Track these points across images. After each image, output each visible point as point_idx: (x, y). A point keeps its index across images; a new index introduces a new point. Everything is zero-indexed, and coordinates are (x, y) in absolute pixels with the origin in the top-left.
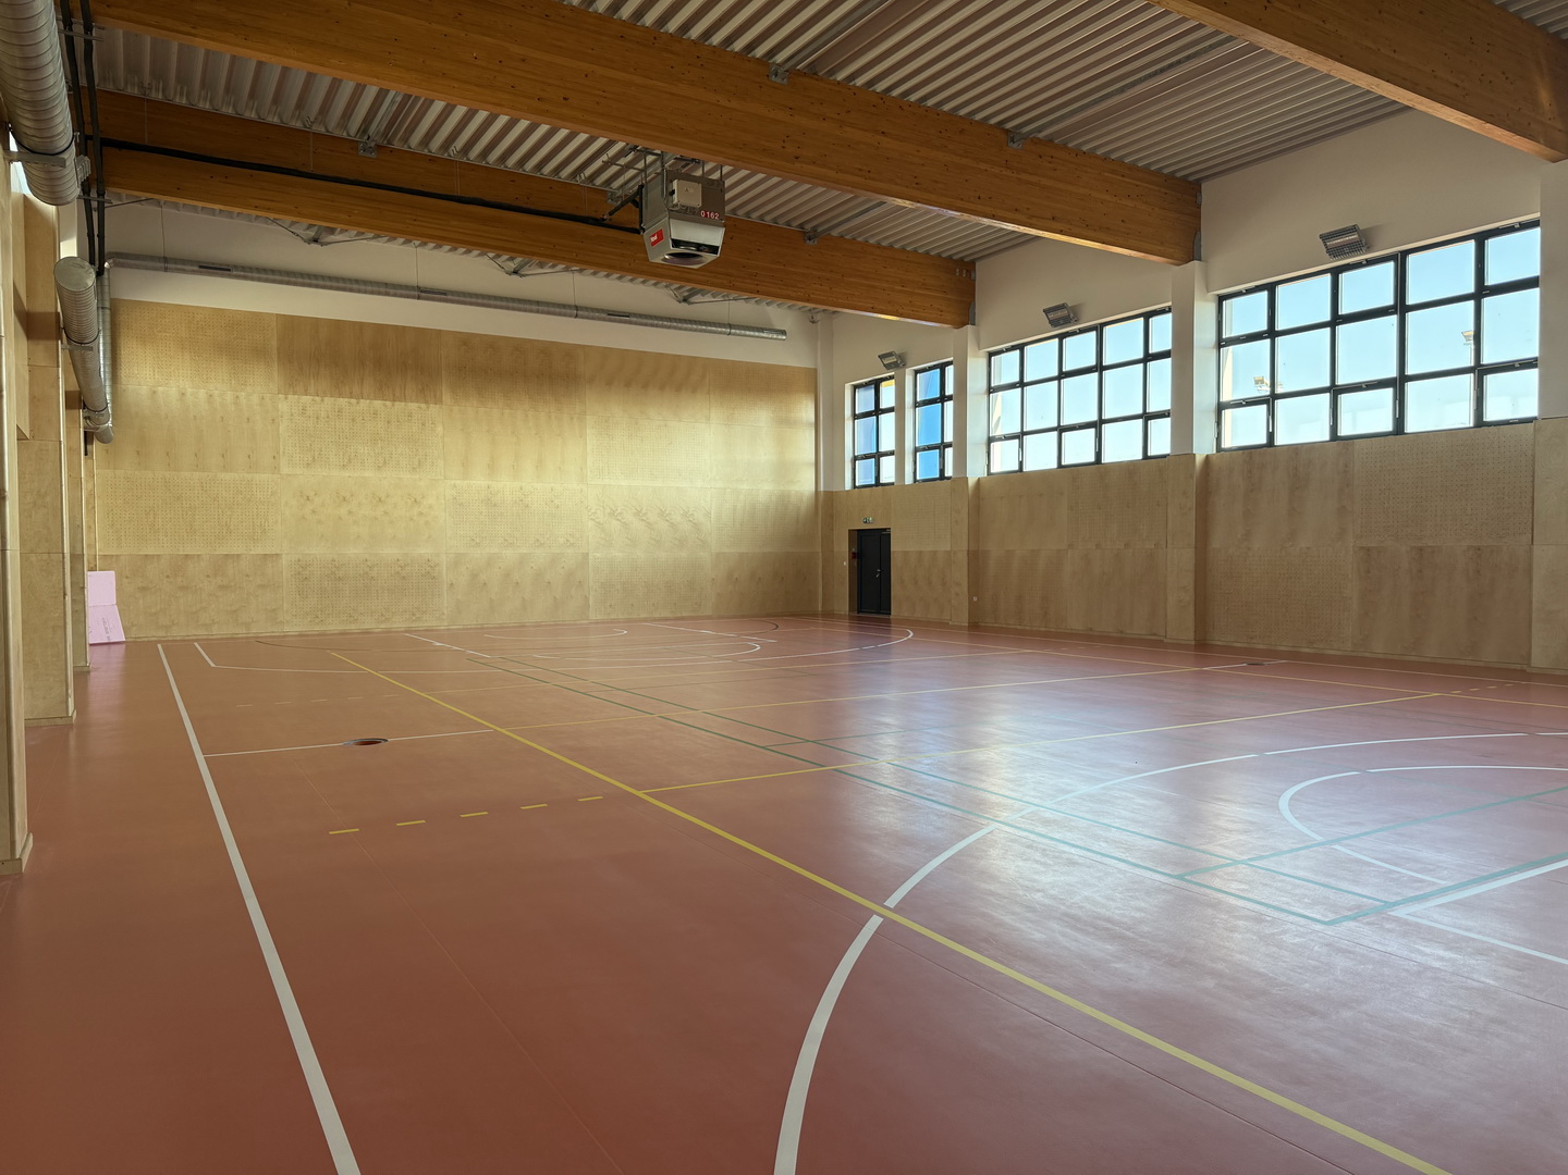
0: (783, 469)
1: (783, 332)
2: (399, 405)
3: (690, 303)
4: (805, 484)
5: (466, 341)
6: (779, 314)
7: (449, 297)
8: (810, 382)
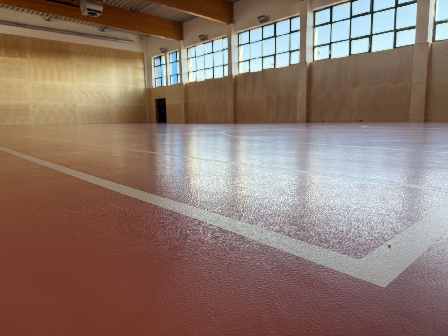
0: (135, 81)
1: (133, 41)
2: (13, 59)
3: (104, 32)
4: (142, 86)
5: (33, 40)
6: (131, 36)
7: (27, 26)
8: (142, 56)
